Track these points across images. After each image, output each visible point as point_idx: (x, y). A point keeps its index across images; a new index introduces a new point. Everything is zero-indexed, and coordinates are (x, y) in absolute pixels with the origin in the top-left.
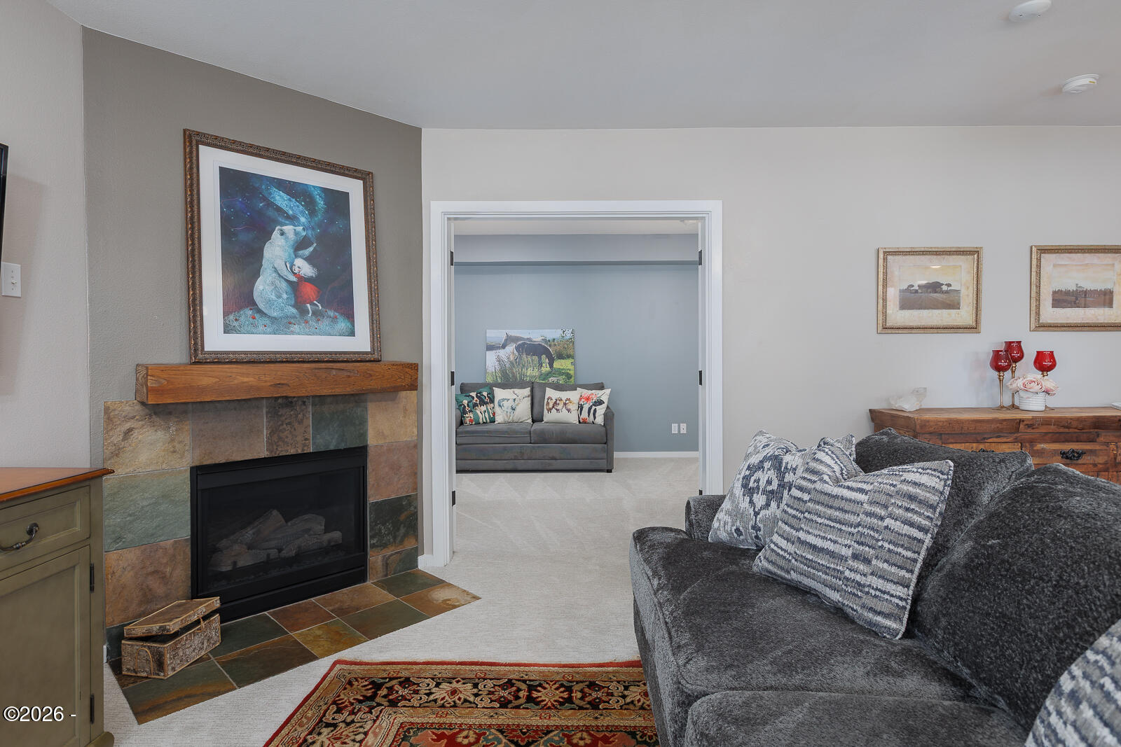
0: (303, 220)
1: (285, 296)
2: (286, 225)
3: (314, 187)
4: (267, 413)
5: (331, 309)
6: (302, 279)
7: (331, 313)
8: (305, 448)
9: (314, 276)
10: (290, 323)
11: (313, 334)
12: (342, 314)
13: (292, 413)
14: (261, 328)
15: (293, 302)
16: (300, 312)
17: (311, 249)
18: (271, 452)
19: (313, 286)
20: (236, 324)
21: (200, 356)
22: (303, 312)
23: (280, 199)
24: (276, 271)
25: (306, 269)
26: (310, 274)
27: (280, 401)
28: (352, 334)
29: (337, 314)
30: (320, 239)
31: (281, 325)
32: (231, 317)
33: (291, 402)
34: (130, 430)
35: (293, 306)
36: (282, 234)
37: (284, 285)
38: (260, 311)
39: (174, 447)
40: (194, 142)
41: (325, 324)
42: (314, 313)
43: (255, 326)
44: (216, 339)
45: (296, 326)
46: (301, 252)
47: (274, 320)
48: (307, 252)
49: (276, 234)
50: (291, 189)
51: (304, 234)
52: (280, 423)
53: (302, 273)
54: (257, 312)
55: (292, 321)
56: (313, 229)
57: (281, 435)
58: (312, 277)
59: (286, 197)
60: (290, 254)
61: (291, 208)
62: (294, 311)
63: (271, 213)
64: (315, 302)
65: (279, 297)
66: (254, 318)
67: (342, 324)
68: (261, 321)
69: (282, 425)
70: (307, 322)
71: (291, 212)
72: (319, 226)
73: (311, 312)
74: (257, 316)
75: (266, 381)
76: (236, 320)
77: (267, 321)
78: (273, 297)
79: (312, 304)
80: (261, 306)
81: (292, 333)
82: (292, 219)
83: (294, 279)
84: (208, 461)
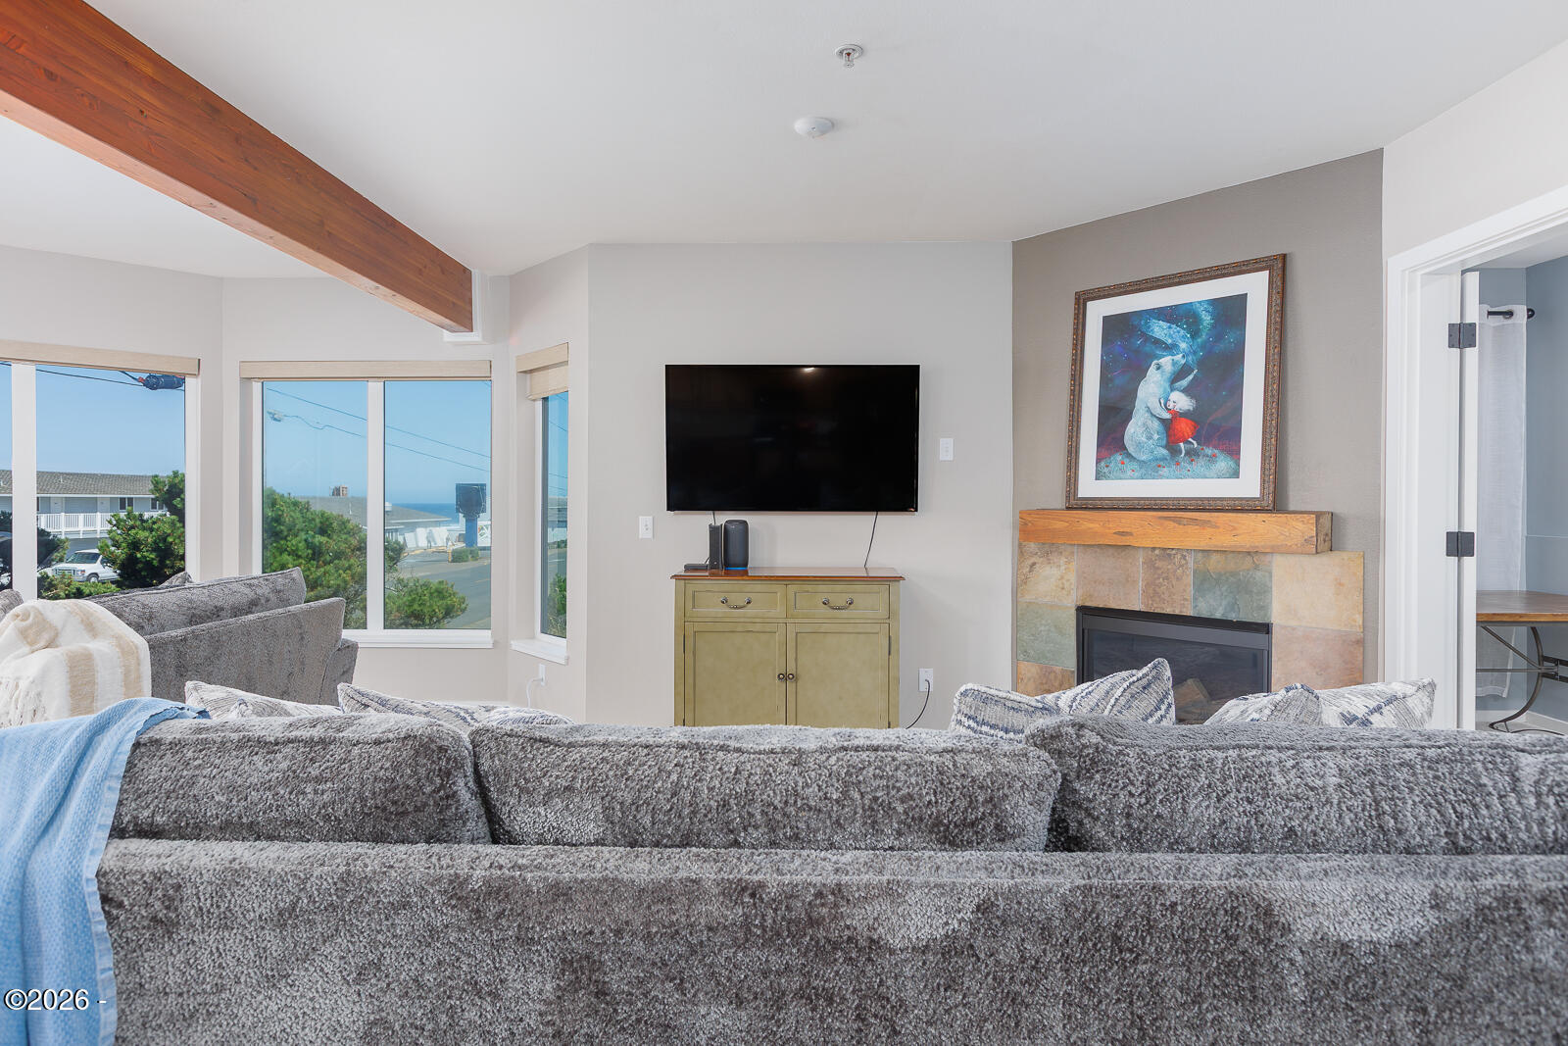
0: (1183, 345)
1: (1156, 437)
2: (1164, 356)
3: (1200, 302)
4: (1144, 563)
5: (1208, 446)
6: (1177, 415)
7: (1209, 451)
8: (1184, 610)
9: (1191, 409)
10: (1159, 466)
11: (1185, 477)
12: (1223, 450)
13: (1169, 567)
14: (1129, 473)
15: (1164, 442)
16: (1171, 453)
17: (1191, 377)
18: (1147, 606)
19: (1189, 422)
20: (1106, 470)
21: (1072, 502)
22: (1174, 451)
23: (1160, 330)
24: (1149, 410)
25: (1182, 402)
26: (1186, 408)
27: (1157, 552)
28: (1236, 474)
29: (1216, 451)
30: (1201, 363)
31: (1151, 469)
32: (1103, 464)
33: (1169, 555)
34: (1034, 564)
35: (1166, 447)
36: (1159, 367)
37: (1156, 424)
38: (1129, 455)
39: (1063, 584)
40: (1082, 301)
41: (1199, 465)
42: (1188, 453)
43: (1123, 471)
44: (1089, 486)
45: (1165, 469)
46: (1177, 384)
47: (1142, 463)
48: (1184, 383)
49: (1152, 369)
50: (1169, 314)
51: (1183, 362)
52: (1156, 576)
53: (1177, 409)
54: (1127, 457)
55: (1162, 463)
56: (1195, 353)
57: (1157, 589)
58: (1189, 410)
59: (1165, 325)
60: (1165, 389)
61: (1171, 336)
62: (1165, 452)
63: (1148, 348)
64: (1190, 440)
65: (1149, 438)
66: (1123, 463)
67: (1223, 463)
68: (1130, 466)
69: (1159, 578)
70: (1178, 464)
71: (1170, 341)
72: (1202, 347)
73: (1184, 452)
74: (1126, 461)
75: (1109, 528)
76: (1107, 466)
77: (1135, 466)
78: (1144, 439)
79: (1186, 442)
80: (1131, 450)
81: (1161, 477)
82: (1170, 348)
83: (1167, 416)
84: (1088, 604)
